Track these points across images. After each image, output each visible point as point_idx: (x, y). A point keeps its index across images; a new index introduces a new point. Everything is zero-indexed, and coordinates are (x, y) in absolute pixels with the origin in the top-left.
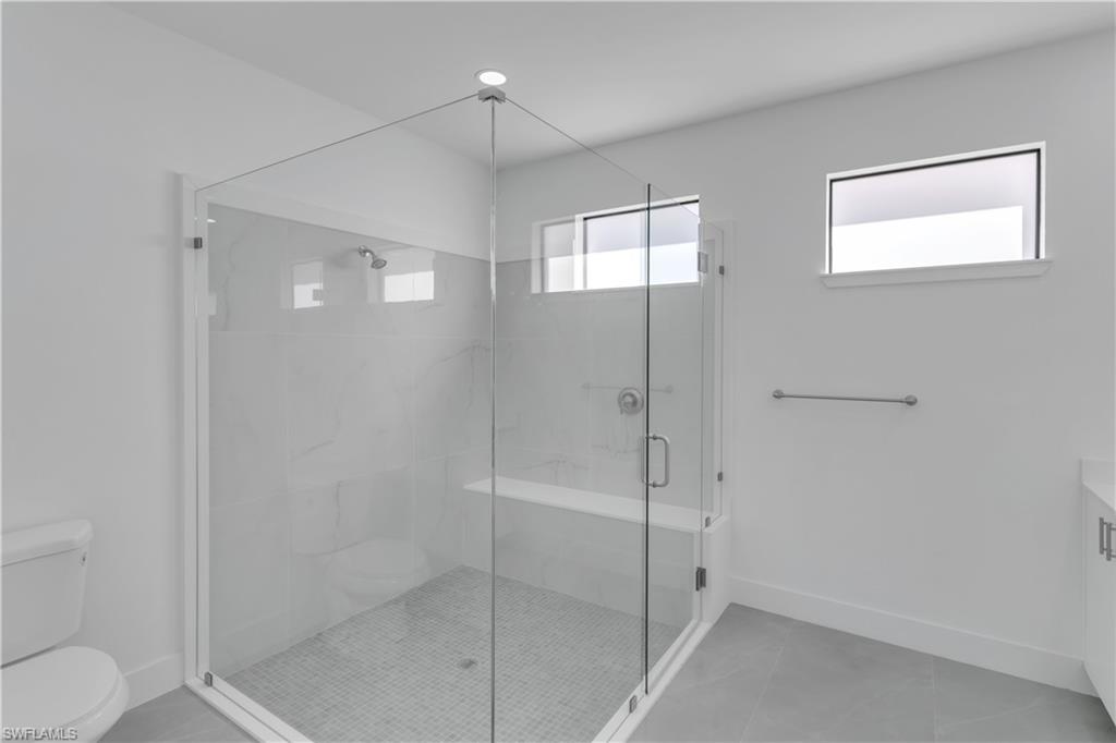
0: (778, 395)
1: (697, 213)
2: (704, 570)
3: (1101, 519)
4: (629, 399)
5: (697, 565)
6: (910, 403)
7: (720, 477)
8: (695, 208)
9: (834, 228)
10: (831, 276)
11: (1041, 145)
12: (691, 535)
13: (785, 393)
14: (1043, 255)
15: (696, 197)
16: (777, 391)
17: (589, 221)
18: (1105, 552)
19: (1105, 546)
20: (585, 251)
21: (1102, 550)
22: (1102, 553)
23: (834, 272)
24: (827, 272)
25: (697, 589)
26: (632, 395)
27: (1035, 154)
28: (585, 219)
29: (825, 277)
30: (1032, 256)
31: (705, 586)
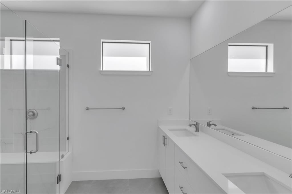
0: (88, 109)
1: (59, 45)
2: (61, 175)
3: (163, 136)
4: (31, 113)
5: (58, 173)
6: (123, 109)
7: (68, 139)
8: (58, 43)
9: (103, 57)
10: (103, 71)
11: (150, 42)
12: (55, 163)
13: (90, 108)
14: (151, 70)
15: (58, 39)
16: (87, 108)
17: (13, 42)
18: (164, 144)
19: (164, 142)
20: (11, 53)
21: (163, 143)
22: (163, 144)
23: (104, 70)
24: (102, 70)
25: (57, 183)
26: (33, 112)
27: (149, 45)
28: (11, 40)
29: (101, 71)
30: (148, 70)
31: (61, 181)
